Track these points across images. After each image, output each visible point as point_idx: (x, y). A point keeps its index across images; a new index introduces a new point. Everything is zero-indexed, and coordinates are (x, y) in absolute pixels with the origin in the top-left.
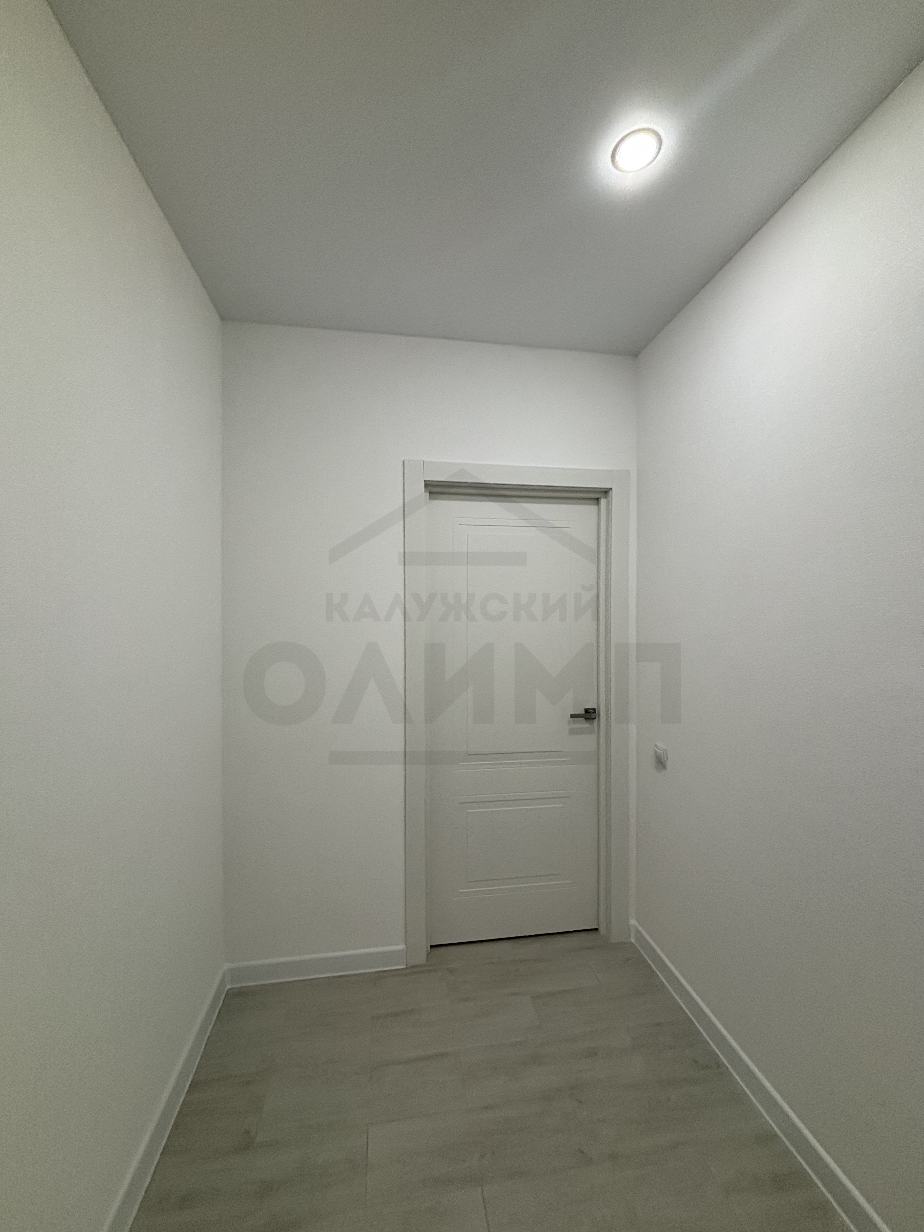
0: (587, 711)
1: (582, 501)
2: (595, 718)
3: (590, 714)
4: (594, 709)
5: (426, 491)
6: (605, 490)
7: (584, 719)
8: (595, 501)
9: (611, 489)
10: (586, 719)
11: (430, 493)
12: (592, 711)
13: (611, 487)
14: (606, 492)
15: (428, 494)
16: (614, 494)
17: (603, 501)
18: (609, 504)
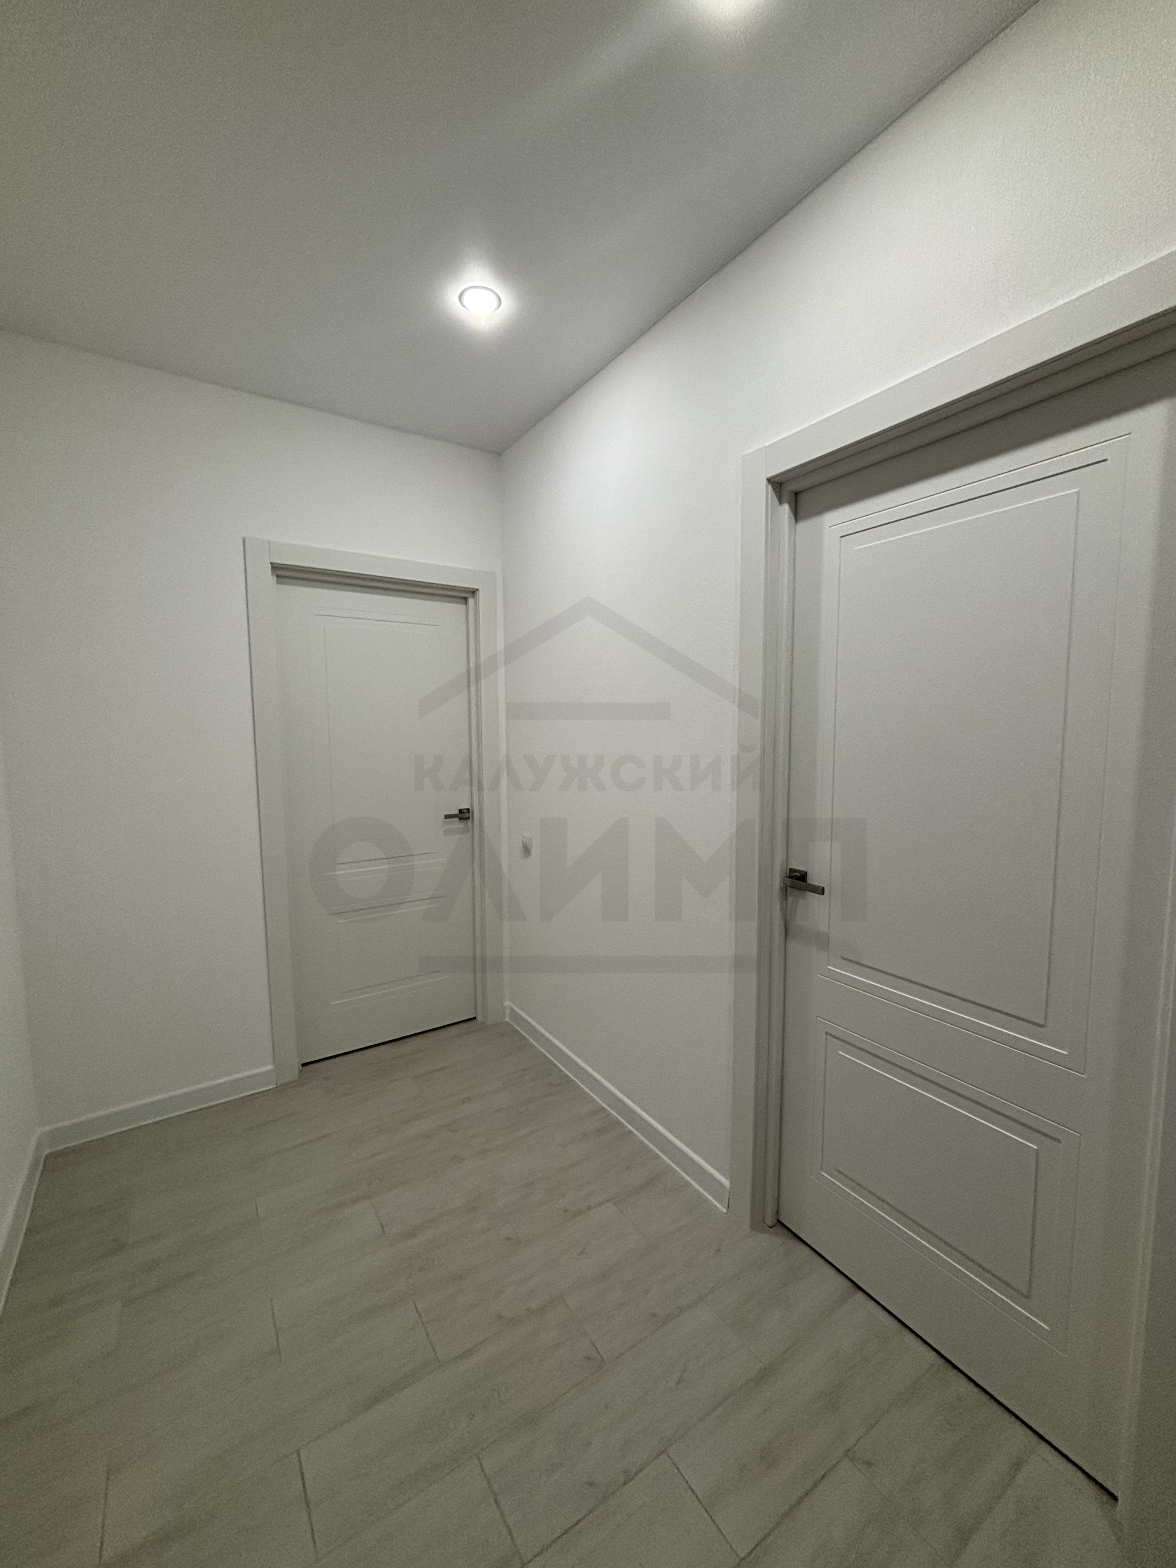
0: (461, 811)
1: (449, 599)
2: (469, 818)
3: (464, 815)
4: (468, 810)
5: (272, 574)
6: (473, 590)
7: (458, 819)
8: (463, 601)
9: (478, 590)
10: (460, 819)
11: (278, 576)
12: (466, 811)
13: (477, 588)
14: (474, 592)
15: (275, 578)
16: (481, 595)
17: (471, 601)
18: (476, 604)
